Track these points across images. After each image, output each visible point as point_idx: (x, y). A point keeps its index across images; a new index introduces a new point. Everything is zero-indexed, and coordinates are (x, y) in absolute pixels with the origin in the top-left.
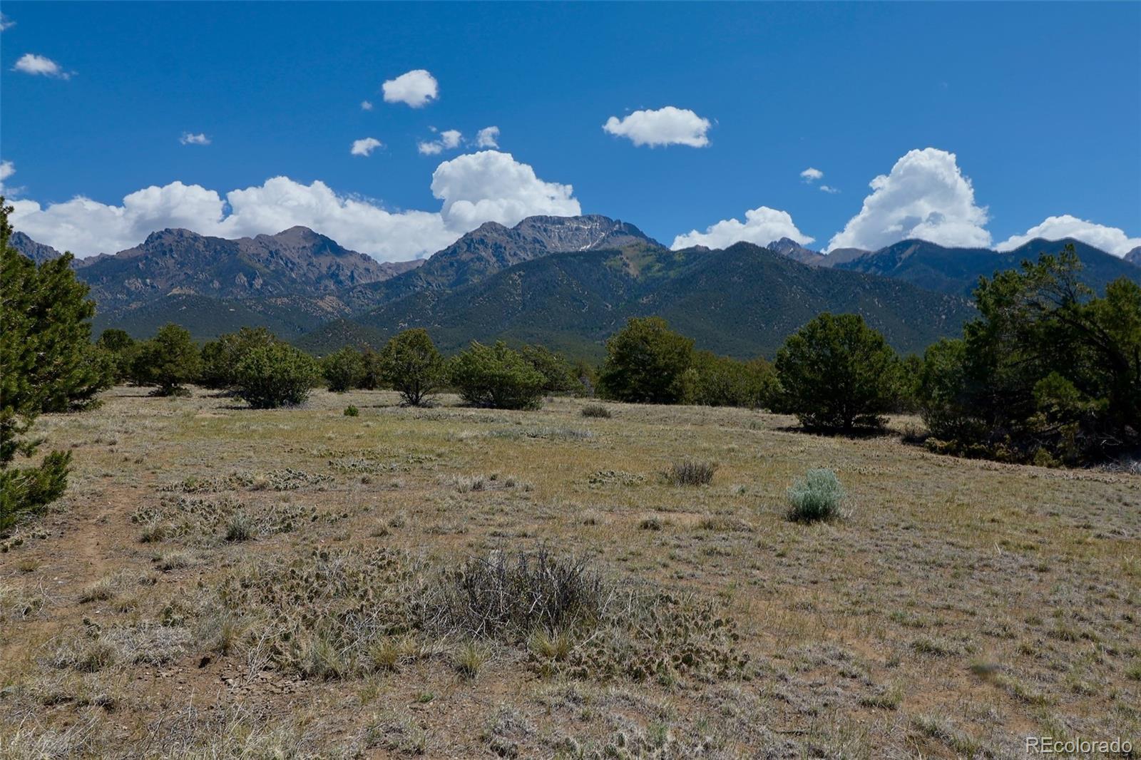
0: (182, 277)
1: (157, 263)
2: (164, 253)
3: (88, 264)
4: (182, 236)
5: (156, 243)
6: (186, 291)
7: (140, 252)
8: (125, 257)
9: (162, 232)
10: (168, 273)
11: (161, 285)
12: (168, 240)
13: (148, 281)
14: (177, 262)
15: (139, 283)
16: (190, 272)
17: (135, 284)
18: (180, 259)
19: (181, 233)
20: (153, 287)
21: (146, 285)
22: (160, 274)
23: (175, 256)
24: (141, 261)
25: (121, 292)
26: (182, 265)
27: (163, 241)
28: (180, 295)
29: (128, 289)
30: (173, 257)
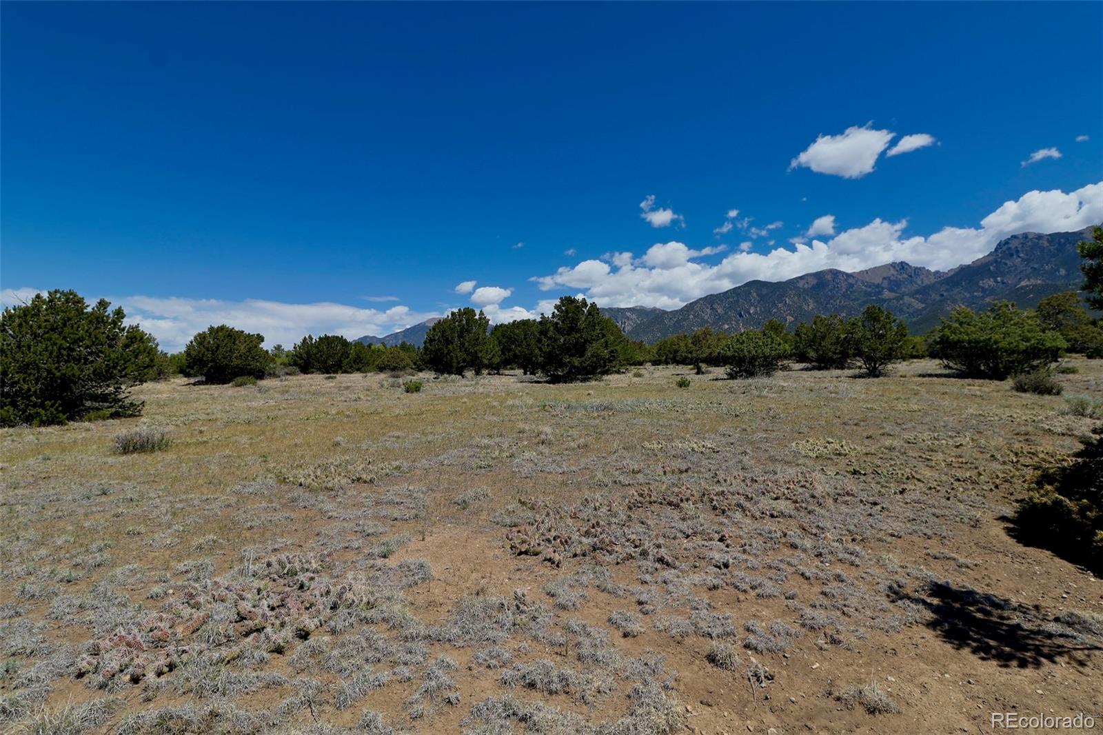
0: (1029, 270)
1: (1006, 264)
2: (1012, 255)
3: (950, 275)
4: (1026, 237)
5: (1004, 248)
6: (1033, 281)
7: (991, 258)
8: (979, 263)
9: (1009, 239)
10: (1016, 270)
11: (1010, 280)
12: (1014, 244)
13: (999, 279)
14: (1023, 260)
15: (991, 282)
16: (1036, 266)
17: (989, 283)
18: (1026, 257)
19: (1025, 236)
20: (1003, 283)
21: (997, 282)
22: (1009, 272)
23: (1022, 255)
24: (992, 265)
25: (977, 291)
26: (1028, 261)
27: (1010, 246)
28: (1027, 286)
29: (983, 288)
30: (1019, 257)
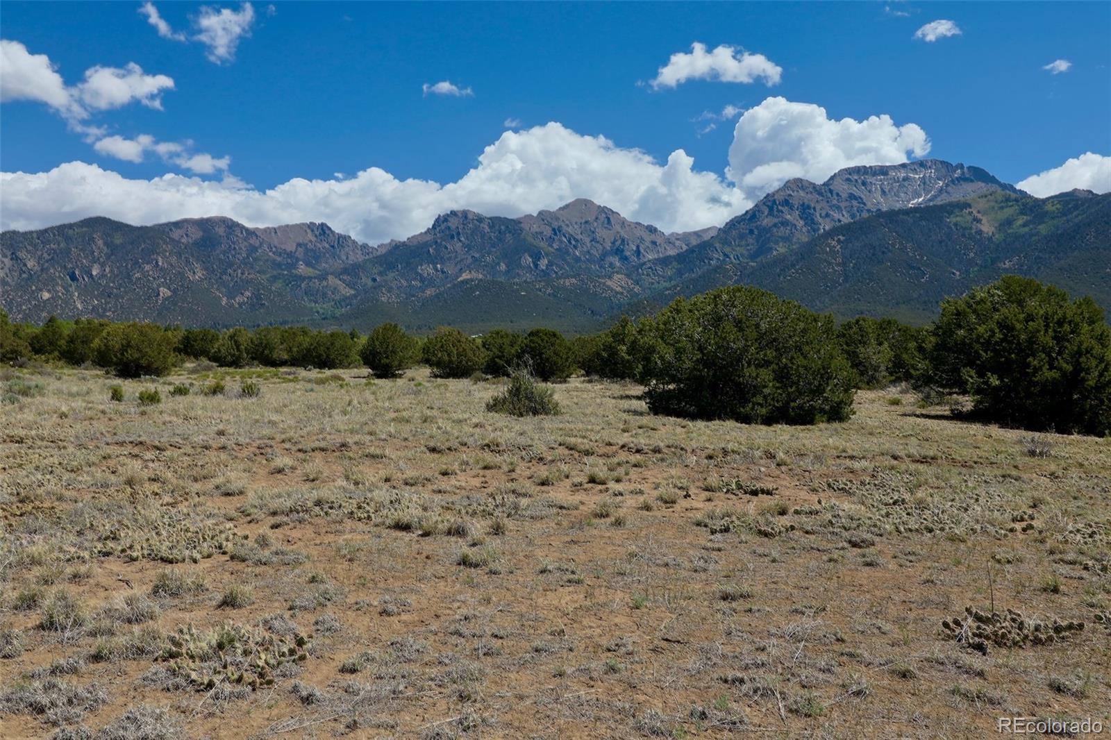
0: (470, 260)
1: (446, 248)
2: (452, 237)
3: (384, 251)
4: (466, 217)
5: (443, 227)
6: (474, 275)
7: (429, 238)
8: (415, 243)
9: (448, 215)
10: (456, 257)
11: (450, 270)
12: (453, 223)
13: (439, 266)
14: (464, 246)
15: (430, 269)
16: (477, 255)
17: (427, 270)
18: (467, 242)
19: (465, 214)
20: (443, 272)
21: (437, 270)
22: (449, 259)
23: (462, 239)
24: (432, 246)
25: (415, 279)
26: (469, 247)
27: (450, 224)
28: (472, 280)
29: (421, 275)
30: (460, 241)
